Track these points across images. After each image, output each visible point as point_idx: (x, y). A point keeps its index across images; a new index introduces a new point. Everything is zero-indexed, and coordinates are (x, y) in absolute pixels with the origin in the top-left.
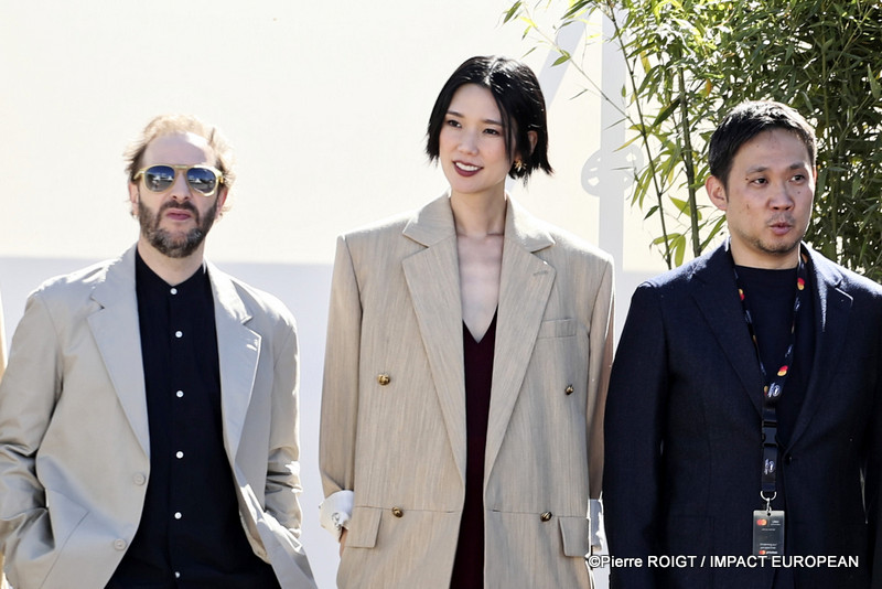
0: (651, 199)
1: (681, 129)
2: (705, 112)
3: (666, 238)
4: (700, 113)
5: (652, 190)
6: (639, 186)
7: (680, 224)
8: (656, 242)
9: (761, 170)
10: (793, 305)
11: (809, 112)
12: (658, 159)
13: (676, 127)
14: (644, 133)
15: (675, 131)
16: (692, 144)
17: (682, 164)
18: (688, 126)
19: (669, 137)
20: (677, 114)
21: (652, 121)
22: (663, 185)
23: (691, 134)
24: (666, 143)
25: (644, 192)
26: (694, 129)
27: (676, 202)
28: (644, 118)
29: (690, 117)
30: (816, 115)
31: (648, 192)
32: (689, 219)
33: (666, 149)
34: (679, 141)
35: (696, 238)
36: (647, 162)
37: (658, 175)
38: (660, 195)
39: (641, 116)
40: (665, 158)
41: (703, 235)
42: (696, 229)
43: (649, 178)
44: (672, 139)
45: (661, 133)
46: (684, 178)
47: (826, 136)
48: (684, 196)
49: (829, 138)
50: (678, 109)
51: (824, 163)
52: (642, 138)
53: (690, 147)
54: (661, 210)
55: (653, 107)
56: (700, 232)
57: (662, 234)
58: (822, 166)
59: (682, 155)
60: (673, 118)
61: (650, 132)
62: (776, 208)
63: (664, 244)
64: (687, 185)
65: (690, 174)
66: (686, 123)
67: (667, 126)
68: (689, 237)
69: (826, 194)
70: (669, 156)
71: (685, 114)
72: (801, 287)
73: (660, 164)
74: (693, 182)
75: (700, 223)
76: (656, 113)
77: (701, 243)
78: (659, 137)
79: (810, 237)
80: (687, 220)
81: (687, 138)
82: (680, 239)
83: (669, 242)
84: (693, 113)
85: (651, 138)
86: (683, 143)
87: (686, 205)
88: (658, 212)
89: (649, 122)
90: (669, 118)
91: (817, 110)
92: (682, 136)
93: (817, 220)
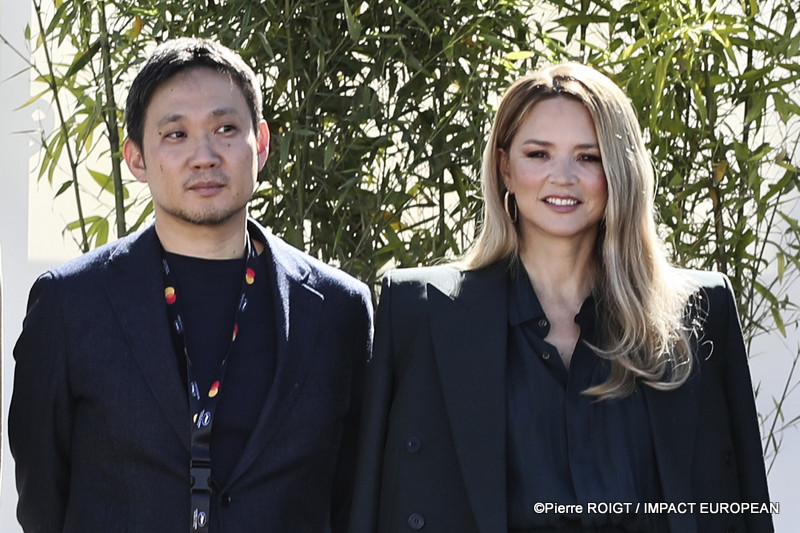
0: (63, 173)
1: (102, 81)
2: (133, 59)
3: (82, 222)
4: (127, 60)
5: (64, 161)
6: (48, 154)
7: (100, 203)
8: (70, 227)
9: (175, 119)
10: (237, 302)
11: (268, 58)
12: (73, 119)
13: (95, 79)
14: (54, 87)
15: (94, 83)
16: (116, 101)
17: (103, 126)
18: (111, 76)
19: (87, 92)
20: (97, 60)
21: (64, 71)
22: (79, 153)
23: (116, 88)
24: (82, 99)
25: (55, 162)
26: (119, 81)
27: (96, 176)
28: (54, 67)
29: (114, 65)
30: (278, 63)
31: (59, 162)
32: (113, 197)
33: (83, 107)
34: (99, 96)
35: (121, 223)
36: (58, 123)
37: (72, 141)
38: (74, 166)
39: (50, 64)
40: (81, 118)
41: (131, 219)
42: (121, 210)
43: (61, 145)
44: (91, 93)
45: (76, 86)
46: (105, 144)
47: (289, 90)
48: (106, 168)
49: (293, 92)
50: (98, 55)
51: (288, 125)
52: (52, 92)
53: (114, 105)
54: (77, 185)
55: (65, 53)
56: (126, 214)
57: (78, 218)
58: (285, 129)
59: (104, 115)
60: (92, 67)
61: (62, 84)
62: (198, 167)
63: (80, 229)
64: (109, 153)
65: (114, 139)
66: (108, 73)
67: (83, 77)
68: (112, 220)
69: (289, 165)
70: (87, 116)
71: (107, 60)
72: (250, 280)
73: (75, 126)
74: (117, 150)
75: (126, 203)
76: (70, 61)
77: (128, 229)
78: (73, 91)
79: (267, 220)
80: (110, 198)
81: (110, 93)
82: (101, 224)
83: (87, 228)
84: (117, 60)
85: (63, 92)
86: (104, 99)
87: (109, 179)
88: (72, 189)
89: (61, 72)
90: (87, 67)
91: (278, 56)
92: (102, 90)
93: (278, 199)
